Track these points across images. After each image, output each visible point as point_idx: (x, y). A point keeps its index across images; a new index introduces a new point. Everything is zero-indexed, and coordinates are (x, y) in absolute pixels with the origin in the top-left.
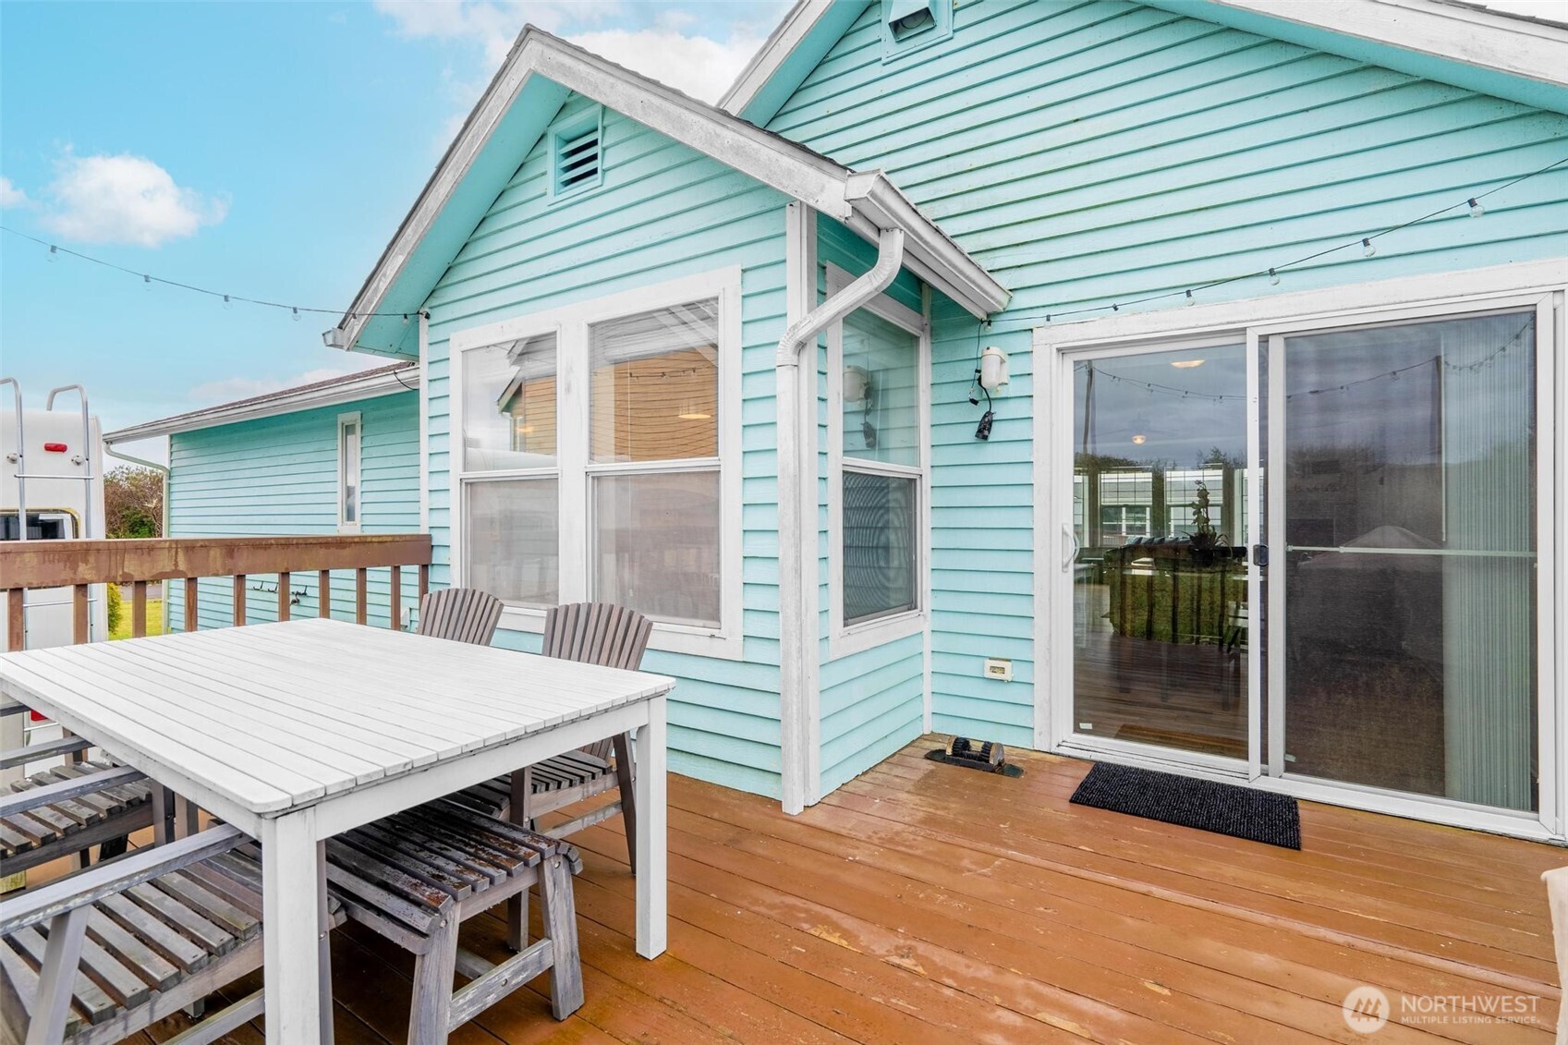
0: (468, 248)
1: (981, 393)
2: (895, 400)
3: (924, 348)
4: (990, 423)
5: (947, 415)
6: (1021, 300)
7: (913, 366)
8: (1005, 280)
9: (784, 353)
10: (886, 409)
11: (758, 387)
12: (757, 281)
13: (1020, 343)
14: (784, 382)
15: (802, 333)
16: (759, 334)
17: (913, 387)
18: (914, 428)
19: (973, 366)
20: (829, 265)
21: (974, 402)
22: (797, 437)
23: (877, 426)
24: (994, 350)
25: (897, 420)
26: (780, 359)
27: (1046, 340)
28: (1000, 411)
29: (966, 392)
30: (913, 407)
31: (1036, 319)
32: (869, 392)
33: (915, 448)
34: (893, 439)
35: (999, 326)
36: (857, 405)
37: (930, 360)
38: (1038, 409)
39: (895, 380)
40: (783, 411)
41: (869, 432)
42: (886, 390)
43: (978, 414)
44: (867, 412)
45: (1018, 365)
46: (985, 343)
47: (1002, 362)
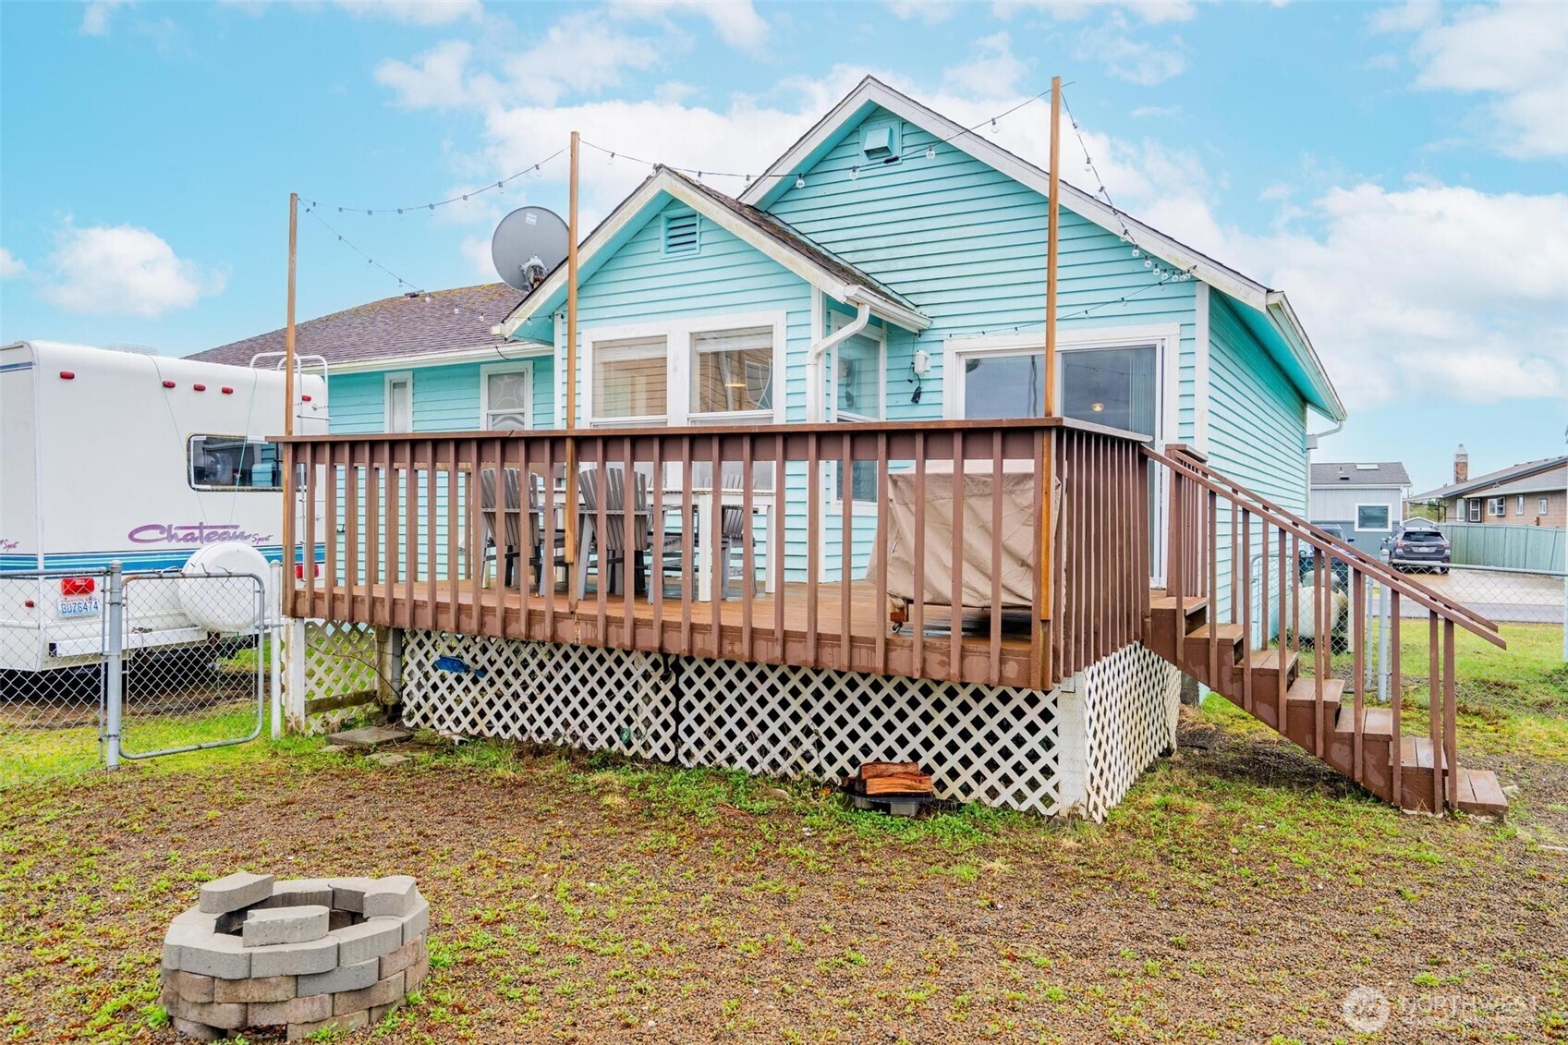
0: (596, 277)
1: (915, 378)
2: (865, 378)
3: (883, 348)
4: (920, 393)
5: (896, 388)
6: (938, 323)
7: (876, 358)
8: (928, 311)
9: (810, 358)
10: (859, 384)
11: (796, 374)
12: (794, 320)
13: (936, 348)
14: (810, 372)
15: (820, 349)
16: (795, 347)
17: (876, 371)
18: (876, 395)
19: (909, 359)
20: (832, 311)
21: (911, 381)
22: (817, 400)
23: (854, 393)
24: (921, 352)
25: (866, 390)
26: (808, 361)
27: (950, 347)
28: (925, 387)
29: (906, 375)
30: (876, 383)
31: (944, 335)
32: (850, 371)
33: (876, 408)
34: (864, 402)
35: (926, 337)
36: (844, 381)
37: (886, 355)
38: (945, 386)
39: (865, 366)
40: (810, 387)
41: (849, 398)
42: (859, 372)
43: (913, 388)
44: (848, 385)
45: (935, 361)
46: (917, 347)
47: (926, 358)
